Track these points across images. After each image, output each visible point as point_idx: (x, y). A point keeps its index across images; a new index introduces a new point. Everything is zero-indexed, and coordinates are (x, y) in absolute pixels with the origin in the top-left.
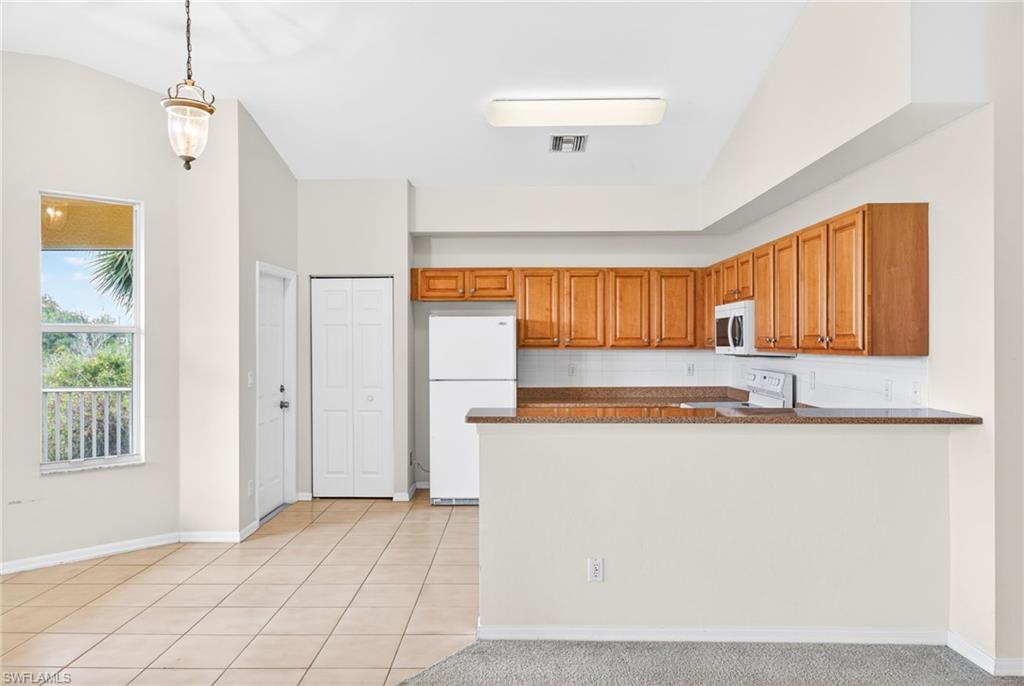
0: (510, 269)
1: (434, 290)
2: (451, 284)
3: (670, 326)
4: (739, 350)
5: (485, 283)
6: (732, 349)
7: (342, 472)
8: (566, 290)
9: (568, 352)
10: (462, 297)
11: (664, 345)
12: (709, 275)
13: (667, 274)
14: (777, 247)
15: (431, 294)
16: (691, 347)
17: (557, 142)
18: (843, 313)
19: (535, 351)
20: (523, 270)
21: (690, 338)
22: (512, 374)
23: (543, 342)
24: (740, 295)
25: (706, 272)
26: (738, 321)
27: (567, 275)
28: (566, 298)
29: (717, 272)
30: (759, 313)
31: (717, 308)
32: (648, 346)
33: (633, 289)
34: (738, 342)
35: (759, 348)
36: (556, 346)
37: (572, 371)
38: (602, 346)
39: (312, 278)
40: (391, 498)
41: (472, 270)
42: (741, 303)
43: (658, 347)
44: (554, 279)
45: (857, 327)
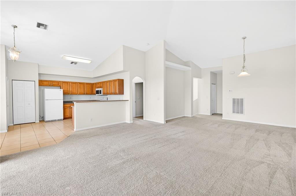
0: (60, 81)
1: (44, 84)
2: (48, 83)
3: (88, 91)
4: (101, 94)
5: (55, 83)
6: (99, 94)
7: (22, 119)
8: (71, 85)
9: (71, 95)
10: (50, 86)
11: (87, 94)
12: (94, 84)
13: (87, 84)
14: (107, 82)
15: (43, 85)
16: (91, 94)
17: (72, 63)
18: (116, 90)
19: (66, 95)
20: (62, 81)
21: (91, 93)
22: (63, 99)
23: (66, 93)
24: (100, 87)
25: (93, 84)
26: (100, 91)
27: (71, 83)
28: (71, 86)
29: (96, 84)
30: (103, 90)
31: (96, 89)
32: (84, 94)
33: (82, 86)
34: (100, 93)
35: (103, 94)
36: (69, 94)
37: (71, 98)
38: (77, 94)
39: (12, 80)
40: (35, 122)
41: (52, 81)
42: (101, 88)
43: (86, 94)
44: (68, 83)
45: (117, 91)
